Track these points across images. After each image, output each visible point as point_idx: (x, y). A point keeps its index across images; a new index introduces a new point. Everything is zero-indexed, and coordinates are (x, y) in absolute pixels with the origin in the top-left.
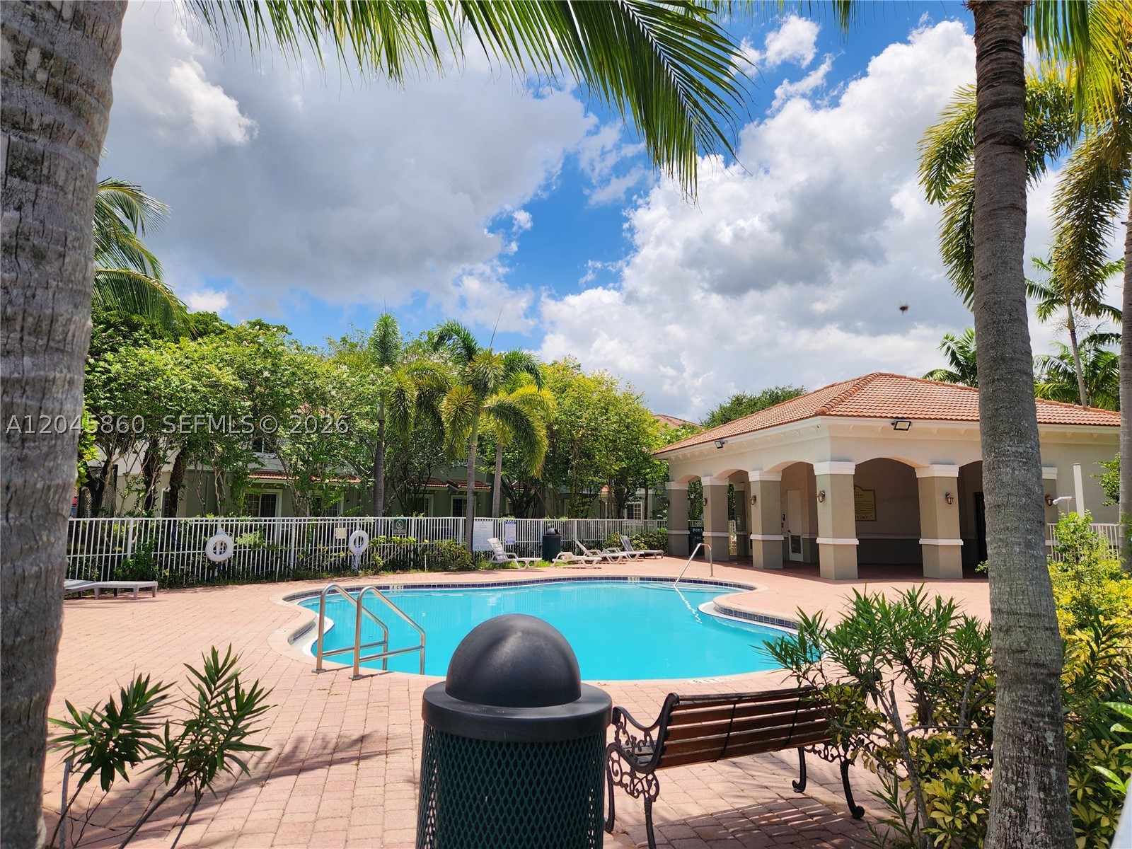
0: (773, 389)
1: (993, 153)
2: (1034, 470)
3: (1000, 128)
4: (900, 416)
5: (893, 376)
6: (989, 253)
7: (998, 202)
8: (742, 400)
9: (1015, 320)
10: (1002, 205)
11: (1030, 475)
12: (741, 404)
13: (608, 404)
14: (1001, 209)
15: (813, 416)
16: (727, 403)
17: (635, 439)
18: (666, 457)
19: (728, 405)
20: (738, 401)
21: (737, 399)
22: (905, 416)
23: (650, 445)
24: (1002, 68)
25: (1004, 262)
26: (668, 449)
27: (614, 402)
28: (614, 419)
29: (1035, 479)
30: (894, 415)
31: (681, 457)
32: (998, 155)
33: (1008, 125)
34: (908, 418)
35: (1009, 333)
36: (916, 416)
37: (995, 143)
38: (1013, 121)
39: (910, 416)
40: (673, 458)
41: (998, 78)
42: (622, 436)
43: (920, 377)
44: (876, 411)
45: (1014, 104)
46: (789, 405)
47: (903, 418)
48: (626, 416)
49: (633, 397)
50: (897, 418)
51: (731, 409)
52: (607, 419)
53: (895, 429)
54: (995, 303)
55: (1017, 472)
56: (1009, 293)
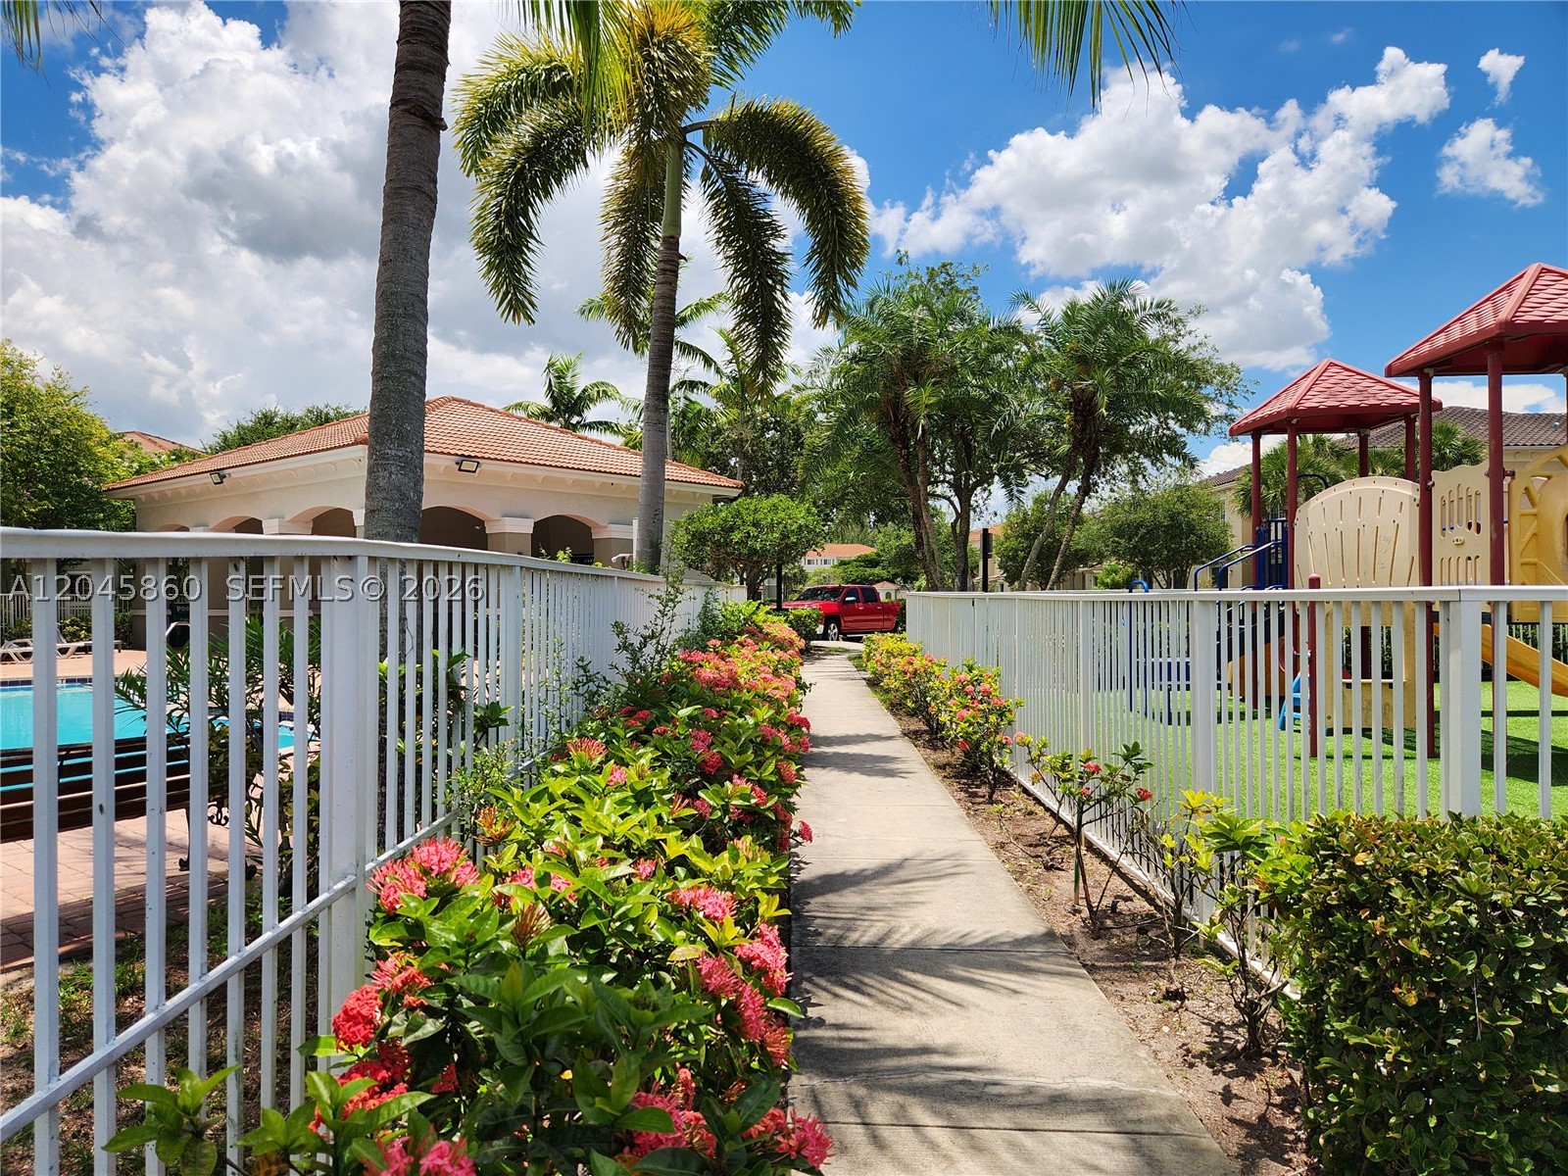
0: (321, 407)
1: (404, 121)
2: (411, 475)
3: (412, 94)
4: (466, 453)
5: (469, 403)
6: (391, 237)
7: (404, 180)
8: (272, 418)
9: (410, 316)
10: (407, 184)
11: (406, 480)
12: (270, 424)
13: (17, 400)
14: (406, 188)
15: (353, 444)
16: (248, 421)
17: (70, 464)
18: (130, 494)
19: (251, 424)
20: (267, 420)
21: (265, 416)
22: (473, 454)
23: (100, 475)
24: (421, 24)
25: (404, 249)
26: (134, 482)
27: (31, 400)
28: (26, 426)
29: (412, 484)
30: (459, 453)
31: (156, 496)
32: (408, 125)
33: (420, 93)
34: (476, 457)
35: (402, 329)
36: (486, 456)
37: (405, 110)
38: (427, 91)
39: (479, 455)
40: (143, 498)
41: (417, 35)
42: (42, 456)
43: (500, 408)
44: (437, 445)
45: (429, 72)
46: (329, 429)
47: (469, 456)
48: (53, 425)
49: (65, 393)
50: (463, 455)
51: (253, 430)
52: (12, 426)
53: (460, 470)
54: (392, 294)
55: (393, 476)
56: (406, 285)
